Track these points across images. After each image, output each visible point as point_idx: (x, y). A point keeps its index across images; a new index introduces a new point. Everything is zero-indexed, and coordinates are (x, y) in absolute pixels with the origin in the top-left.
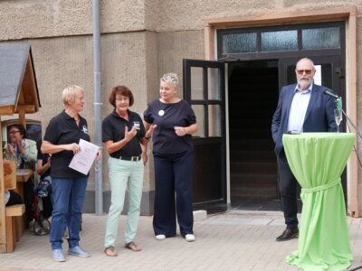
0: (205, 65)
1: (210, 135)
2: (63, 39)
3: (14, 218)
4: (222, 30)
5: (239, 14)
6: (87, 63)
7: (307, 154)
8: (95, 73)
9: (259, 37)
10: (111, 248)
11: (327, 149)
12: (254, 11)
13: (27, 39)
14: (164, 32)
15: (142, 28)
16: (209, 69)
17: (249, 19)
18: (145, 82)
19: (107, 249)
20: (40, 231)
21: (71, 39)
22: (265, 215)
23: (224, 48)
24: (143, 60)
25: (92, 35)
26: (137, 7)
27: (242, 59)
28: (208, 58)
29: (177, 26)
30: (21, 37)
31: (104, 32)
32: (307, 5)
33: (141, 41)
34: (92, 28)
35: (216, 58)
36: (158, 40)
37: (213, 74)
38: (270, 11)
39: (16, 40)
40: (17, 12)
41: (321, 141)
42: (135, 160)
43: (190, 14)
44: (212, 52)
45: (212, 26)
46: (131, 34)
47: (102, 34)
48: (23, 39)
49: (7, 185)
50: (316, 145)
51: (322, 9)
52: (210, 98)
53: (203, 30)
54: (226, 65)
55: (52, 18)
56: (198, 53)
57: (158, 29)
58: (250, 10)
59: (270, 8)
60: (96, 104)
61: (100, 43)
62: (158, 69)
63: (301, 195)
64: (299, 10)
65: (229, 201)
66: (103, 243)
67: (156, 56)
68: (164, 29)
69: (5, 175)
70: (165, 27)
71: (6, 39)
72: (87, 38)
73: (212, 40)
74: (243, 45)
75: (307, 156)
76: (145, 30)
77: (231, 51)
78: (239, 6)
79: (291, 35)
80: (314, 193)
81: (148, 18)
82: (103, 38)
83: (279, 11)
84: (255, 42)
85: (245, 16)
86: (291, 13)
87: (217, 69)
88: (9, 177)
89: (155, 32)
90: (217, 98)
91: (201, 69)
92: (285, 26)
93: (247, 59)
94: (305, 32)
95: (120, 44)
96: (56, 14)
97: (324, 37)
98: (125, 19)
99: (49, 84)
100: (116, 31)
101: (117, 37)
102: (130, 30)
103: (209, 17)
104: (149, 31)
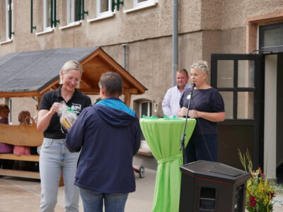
0: (237, 58)
1: (239, 118)
4: (263, 26)
5: (270, 12)
8: (173, 65)
16: (240, 62)
17: (273, 16)
25: (171, 36)
26: (197, 12)
27: (274, 52)
31: (181, 32)
35: (257, 52)
40: (143, 20)
43: (241, 14)
45: (254, 24)
46: (195, 34)
47: (179, 35)
48: (146, 40)
53: (245, 27)
55: (158, 23)
57: (222, 28)
58: (277, 8)
61: (177, 42)
72: (169, 38)
76: (201, 31)
82: (180, 37)
85: (274, 13)
89: (220, 30)
91: (232, 62)
95: (190, 42)
96: (159, 20)
98: (191, 22)
99: (156, 73)
100: (186, 31)
101: (188, 36)
102: (194, 30)
103: (252, 16)
104: (209, 30)
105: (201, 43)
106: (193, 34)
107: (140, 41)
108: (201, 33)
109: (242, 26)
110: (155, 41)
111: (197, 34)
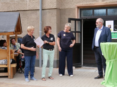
1: (77, 43)
2: (30, 11)
3: (13, 68)
4: (81, 9)
5: (87, 3)
6: (37, 19)
7: (108, 49)
8: (40, 22)
9: (93, 11)
10: (44, 78)
11: (115, 48)
12: (92, 3)
13: (18, 11)
14: (62, 9)
15: (55, 8)
16: (77, 21)
17: (90, 5)
18: (56, 25)
19: (42, 78)
20: (21, 72)
21: (32, 11)
22: (94, 68)
23: (82, 15)
24: (55, 18)
25: (39, 10)
26: (54, 1)
27: (88, 18)
28: (76, 18)
29: (67, 7)
30: (17, 10)
31: (43, 9)
32: (109, 1)
33: (55, 12)
34: (39, 7)
35: (79, 18)
36: (60, 11)
37: (78, 23)
38: (97, 3)
39: (15, 11)
40: (15, 2)
41: (113, 45)
42: (50, 50)
43: (71, 3)
44: (78, 16)
45: (78, 7)
46: (52, 10)
47: (43, 10)
48: (17, 11)
49: (11, 57)
50: (111, 47)
51: (114, 2)
52: (77, 31)
53: (75, 9)
54: (82, 20)
55: (27, 4)
56: (73, 16)
57: (60, 8)
58: (91, 2)
59: (97, 2)
60: (40, 32)
61: (42, 12)
62: (60, 21)
63: (106, 63)
64: (106, 3)
65: (82, 64)
66: (41, 76)
67: (59, 17)
68: (62, 8)
69: (11, 54)
70: (63, 7)
71: (12, 11)
73: (78, 12)
74: (88, 14)
75: (108, 50)
76: (56, 8)
77: (84, 15)
78: (87, 1)
79: (104, 11)
80: (110, 62)
81: (57, 4)
82: (43, 11)
83: (100, 3)
84: (92, 13)
85: (89, 4)
86: (104, 3)
87: (79, 21)
88: (12, 54)
89: (60, 9)
90: (79, 31)
91: (74, 21)
92: (102, 8)
93: (89, 18)
94: (108, 10)
95: (48, 13)
96: (28, 3)
97: (115, 11)
98: (50, 5)
99: (25, 25)
100: (47, 8)
101: (47, 10)
102: (52, 8)
103: (77, 4)
104: (58, 9)
105: (56, 14)
106: (51, 10)
107: (13, 11)
108: (56, 10)
109: (71, 8)
110: (24, 12)
111: (53, 10)
